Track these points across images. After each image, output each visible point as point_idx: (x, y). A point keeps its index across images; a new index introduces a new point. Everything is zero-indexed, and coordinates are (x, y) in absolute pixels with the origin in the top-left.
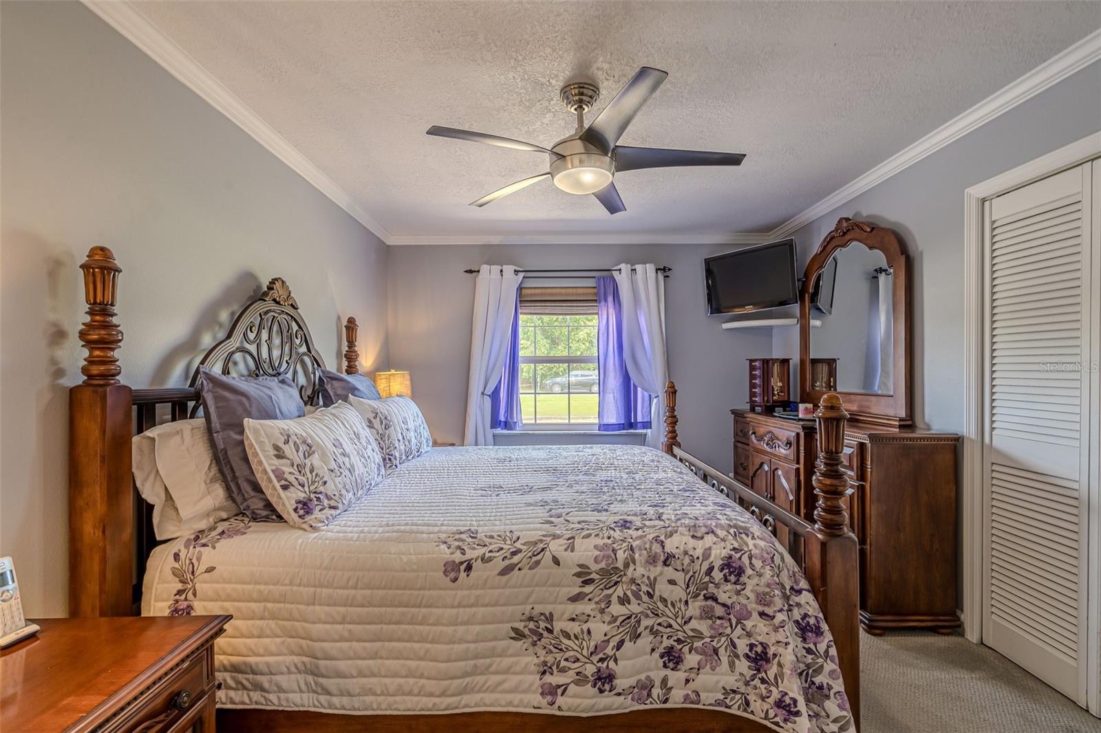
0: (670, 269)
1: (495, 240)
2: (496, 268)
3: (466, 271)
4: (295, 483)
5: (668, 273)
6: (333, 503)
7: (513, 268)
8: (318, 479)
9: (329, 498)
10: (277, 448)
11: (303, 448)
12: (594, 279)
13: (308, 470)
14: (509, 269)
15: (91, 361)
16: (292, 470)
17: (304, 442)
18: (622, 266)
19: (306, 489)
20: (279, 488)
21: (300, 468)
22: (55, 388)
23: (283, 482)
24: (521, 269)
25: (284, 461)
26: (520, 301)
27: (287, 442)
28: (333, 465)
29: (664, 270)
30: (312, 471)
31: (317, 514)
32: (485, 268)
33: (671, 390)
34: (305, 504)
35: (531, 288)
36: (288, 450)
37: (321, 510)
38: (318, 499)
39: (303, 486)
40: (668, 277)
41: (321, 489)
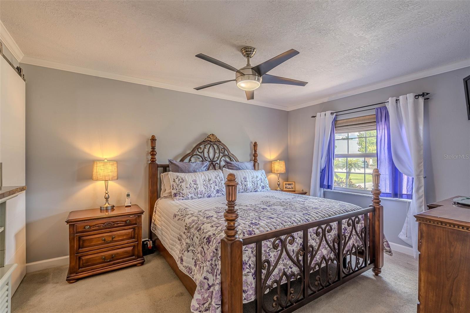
0: (427, 94)
1: (326, 100)
2: (323, 113)
3: (312, 117)
4: (175, 189)
5: (427, 97)
6: (183, 196)
7: (329, 112)
8: (181, 189)
9: (183, 194)
10: (174, 180)
11: (181, 180)
12: (375, 109)
13: (179, 186)
14: (328, 113)
15: (152, 158)
16: (176, 185)
17: (182, 179)
18: (390, 99)
19: (177, 191)
20: (172, 188)
21: (178, 185)
22: (147, 163)
23: (173, 188)
24: (335, 112)
25: (175, 183)
26: (335, 127)
27: (177, 178)
28: (188, 186)
29: (423, 95)
30: (181, 186)
31: (178, 197)
32: (318, 114)
33: (377, 173)
34: (175, 194)
35: (342, 120)
36: (177, 180)
37: (179, 197)
38: (179, 194)
39: (177, 190)
40: (428, 99)
41: (181, 191)
